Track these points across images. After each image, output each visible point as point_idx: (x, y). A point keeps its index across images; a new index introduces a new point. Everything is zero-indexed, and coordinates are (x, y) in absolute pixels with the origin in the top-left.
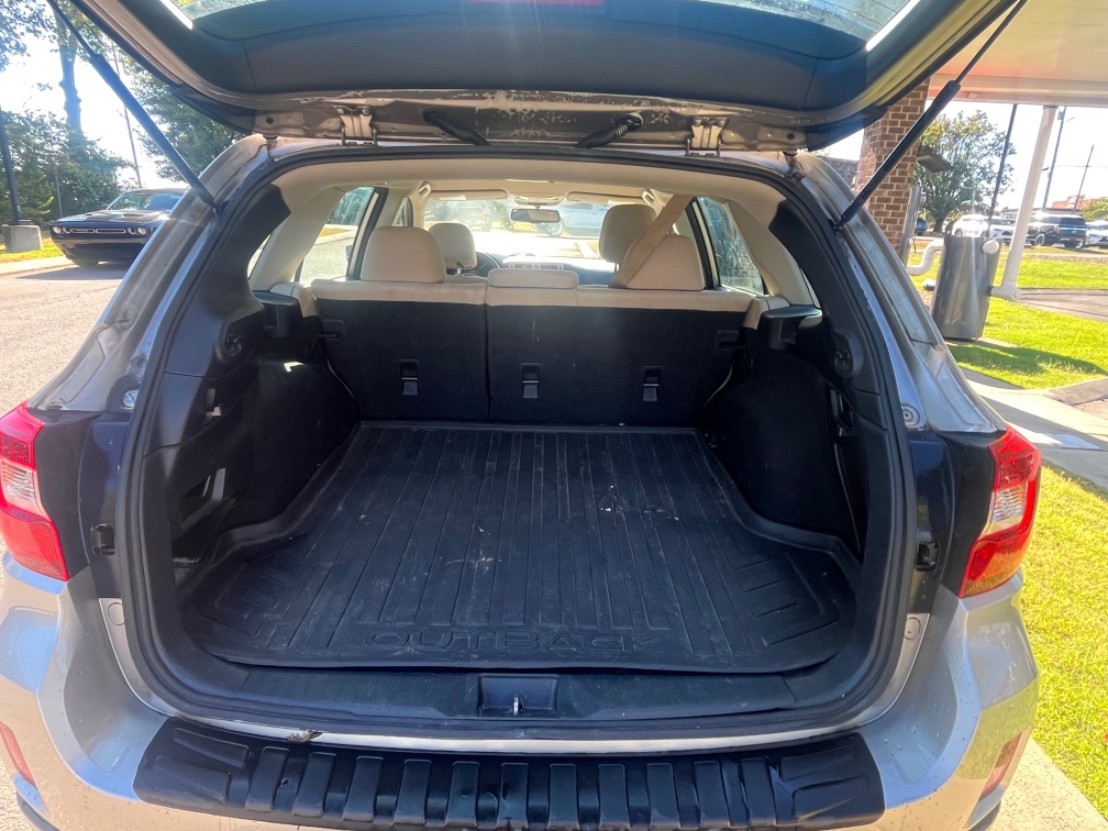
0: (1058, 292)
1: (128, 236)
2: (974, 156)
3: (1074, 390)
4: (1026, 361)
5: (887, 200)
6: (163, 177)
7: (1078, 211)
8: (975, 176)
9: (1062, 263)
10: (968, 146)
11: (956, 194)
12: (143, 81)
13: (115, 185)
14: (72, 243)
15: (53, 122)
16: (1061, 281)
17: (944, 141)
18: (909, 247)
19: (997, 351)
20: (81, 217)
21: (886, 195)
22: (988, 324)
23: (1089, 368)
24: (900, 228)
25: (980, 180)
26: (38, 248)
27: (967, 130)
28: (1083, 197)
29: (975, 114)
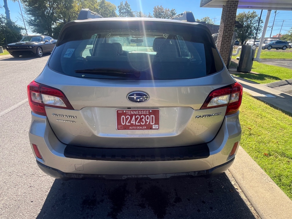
0: (272, 60)
1: (27, 48)
2: (252, 24)
3: (272, 84)
4: (261, 77)
5: (227, 36)
6: (33, 32)
7: (279, 38)
8: (252, 29)
9: (273, 52)
10: (251, 21)
11: (247, 34)
12: (26, 5)
13: (21, 35)
14: (12, 51)
15: (3, 17)
16: (273, 57)
17: (244, 19)
18: (233, 48)
19: (254, 75)
20: (14, 44)
21: (226, 34)
22: (253, 68)
23: (276, 78)
24: (230, 43)
25: (253, 30)
26: (2, 52)
27: (250, 16)
28: (281, 34)
29: (253, 12)
